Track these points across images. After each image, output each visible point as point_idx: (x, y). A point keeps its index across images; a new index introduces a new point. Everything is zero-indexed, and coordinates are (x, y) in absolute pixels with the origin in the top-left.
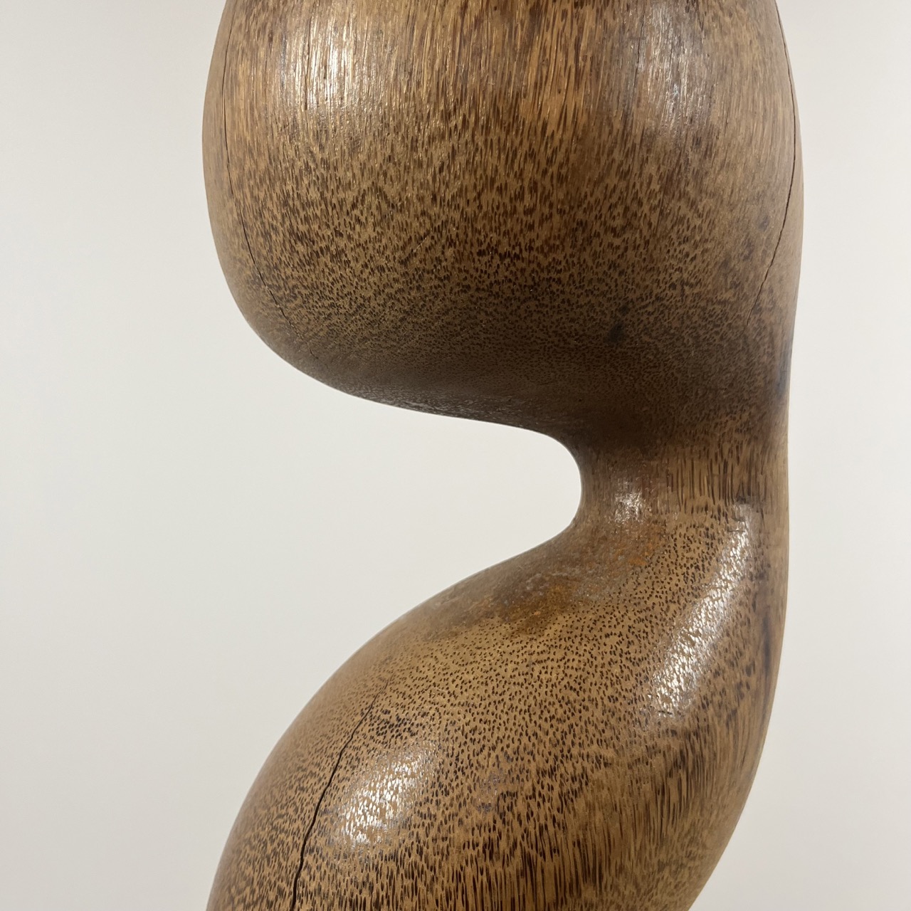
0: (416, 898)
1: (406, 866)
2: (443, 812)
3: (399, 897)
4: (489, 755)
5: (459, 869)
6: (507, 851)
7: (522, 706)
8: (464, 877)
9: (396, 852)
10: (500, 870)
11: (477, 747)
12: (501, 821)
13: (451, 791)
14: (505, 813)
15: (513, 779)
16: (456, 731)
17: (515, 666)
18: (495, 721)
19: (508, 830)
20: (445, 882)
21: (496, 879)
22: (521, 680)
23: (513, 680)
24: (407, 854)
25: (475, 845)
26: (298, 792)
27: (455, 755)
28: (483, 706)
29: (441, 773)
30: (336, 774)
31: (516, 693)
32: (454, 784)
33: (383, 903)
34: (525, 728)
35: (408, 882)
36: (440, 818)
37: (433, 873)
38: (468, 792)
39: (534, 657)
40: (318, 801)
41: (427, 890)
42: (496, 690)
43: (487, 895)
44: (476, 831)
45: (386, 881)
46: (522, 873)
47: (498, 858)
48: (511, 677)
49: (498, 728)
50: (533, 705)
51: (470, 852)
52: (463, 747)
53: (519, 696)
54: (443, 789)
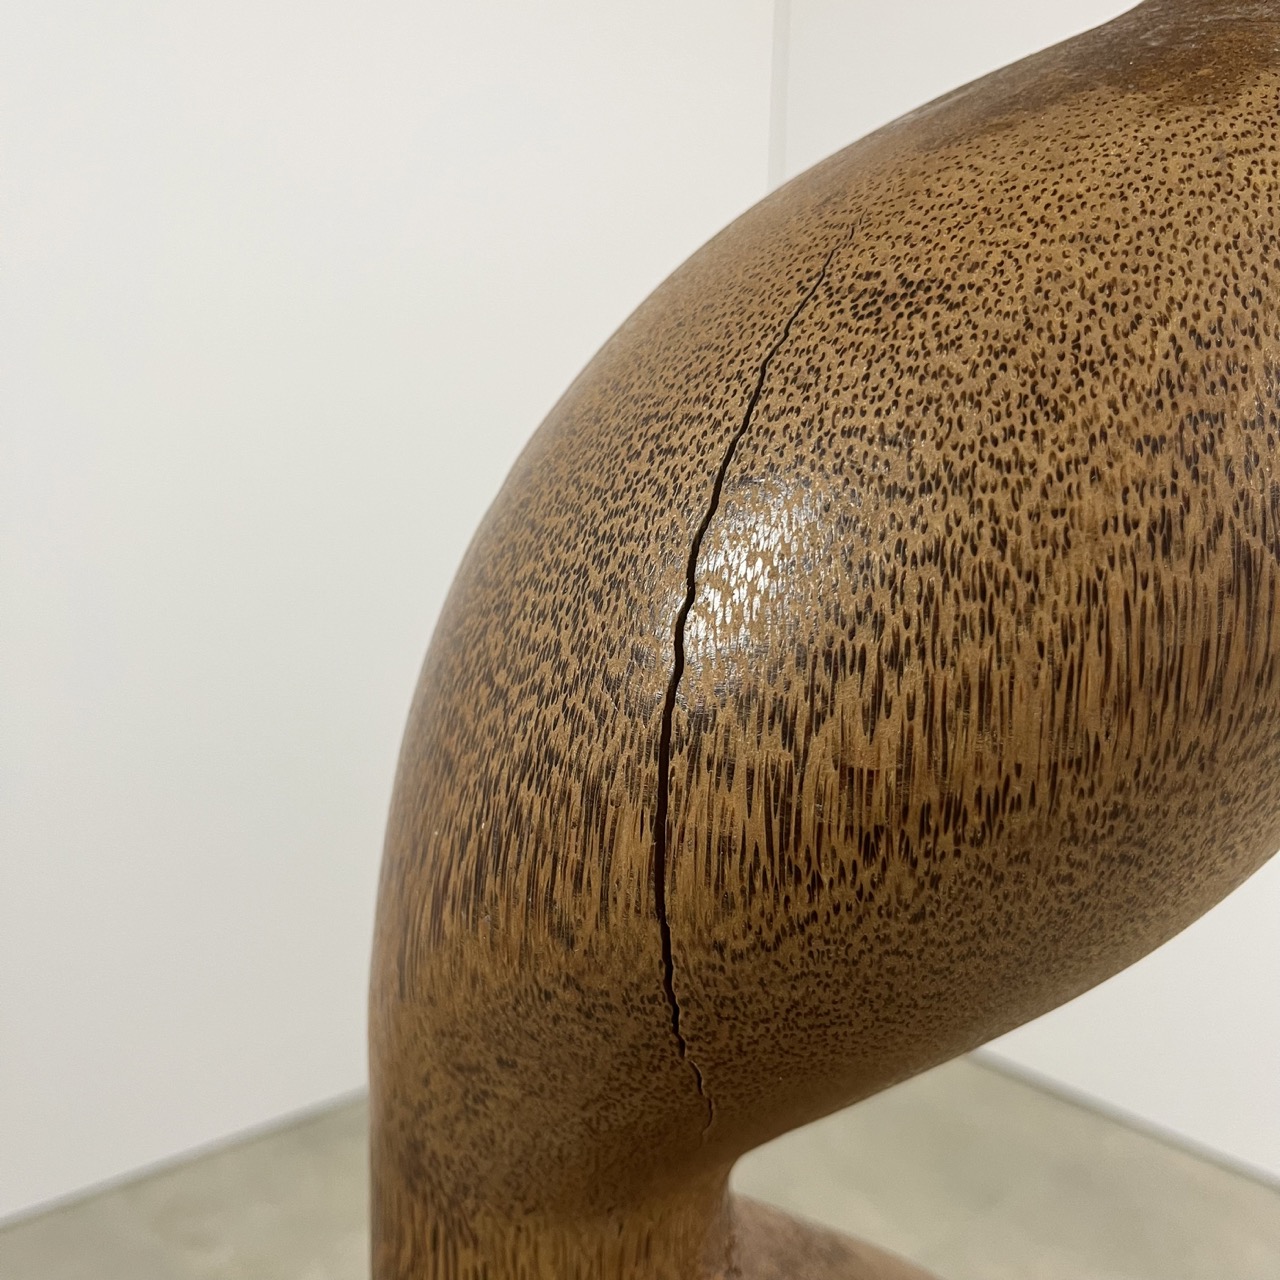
0: (990, 641)
1: (967, 575)
2: (1053, 455)
3: (949, 639)
4: (1155, 334)
5: (1094, 576)
6: (1202, 540)
7: (1216, 235)
8: (1105, 592)
9: (939, 546)
10: (1184, 579)
11: (1123, 320)
12: (1190, 473)
13: (1068, 412)
14: (1197, 456)
15: (1213, 385)
16: (1064, 290)
17: (1188, 161)
18: (1158, 267)
19: (1204, 494)
20: (1061, 603)
21: (1176, 597)
22: (1208, 185)
23: (1187, 187)
24: (968, 549)
25: (1131, 525)
26: (658, 460)
27: (1070, 338)
28: (1123, 239)
29: (1038, 376)
30: (760, 406)
31: (1200, 210)
32: (1074, 397)
33: (908, 654)
34: (1231, 280)
35: (972, 608)
36: (1046, 468)
37: (1031, 585)
38: (1110, 412)
39: (1229, 144)
40: (719, 464)
41: (1018, 623)
42: (1149, 207)
43: (1153, 633)
44: (1133, 495)
45: (915, 609)
46: (1230, 588)
47: (1181, 553)
48: (1181, 180)
49: (1169, 280)
50: (1244, 235)
51: (1120, 539)
52: (1087, 321)
53: (1205, 219)
54: (1048, 408)
